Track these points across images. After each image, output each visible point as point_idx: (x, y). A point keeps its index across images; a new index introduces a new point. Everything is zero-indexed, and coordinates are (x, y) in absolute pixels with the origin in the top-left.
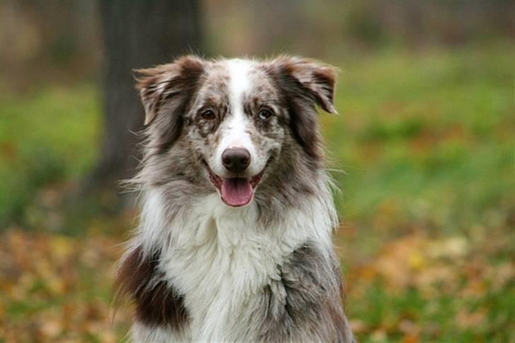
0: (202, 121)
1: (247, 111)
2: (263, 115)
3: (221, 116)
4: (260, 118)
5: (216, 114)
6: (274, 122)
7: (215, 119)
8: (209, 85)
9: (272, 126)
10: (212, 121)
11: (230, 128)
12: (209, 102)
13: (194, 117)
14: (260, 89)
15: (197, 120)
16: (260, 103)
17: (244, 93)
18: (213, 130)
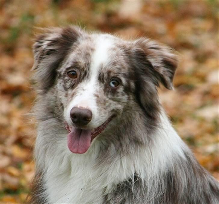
0: (66, 78)
1: (101, 78)
2: (113, 83)
3: (82, 77)
4: (110, 86)
5: (79, 75)
6: (121, 89)
7: (76, 79)
8: (78, 52)
9: (118, 93)
10: (74, 80)
11: (84, 90)
12: (75, 65)
13: (62, 73)
14: (114, 64)
15: (64, 76)
16: (112, 75)
17: (102, 65)
18: (73, 87)
